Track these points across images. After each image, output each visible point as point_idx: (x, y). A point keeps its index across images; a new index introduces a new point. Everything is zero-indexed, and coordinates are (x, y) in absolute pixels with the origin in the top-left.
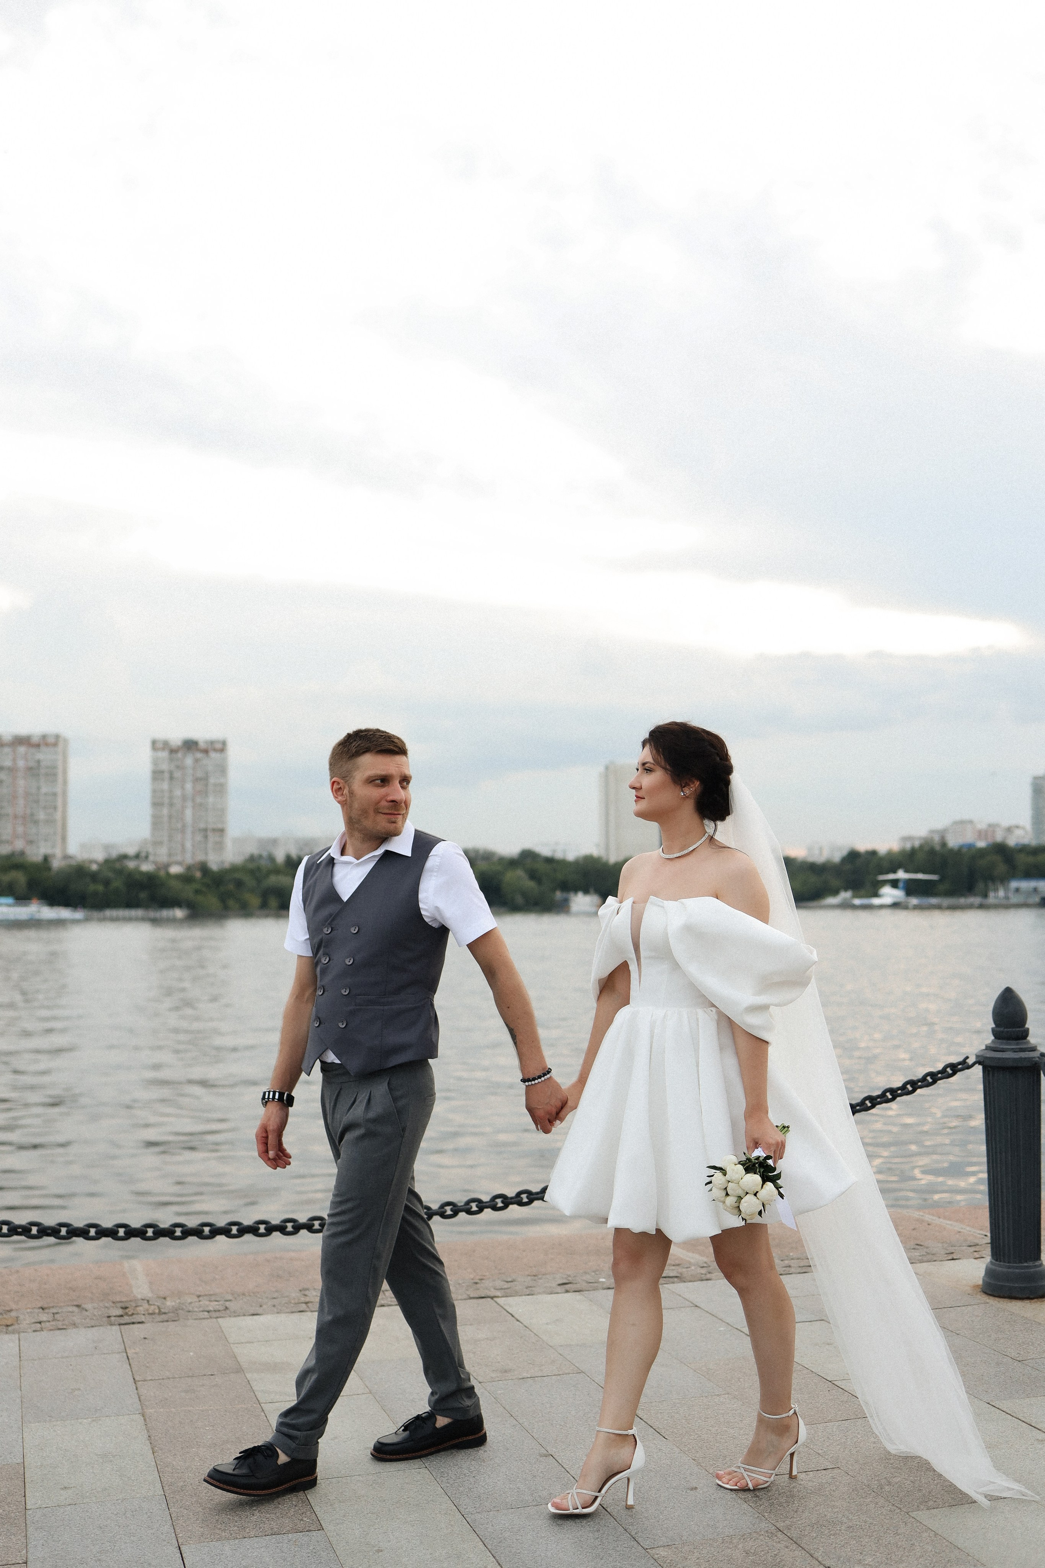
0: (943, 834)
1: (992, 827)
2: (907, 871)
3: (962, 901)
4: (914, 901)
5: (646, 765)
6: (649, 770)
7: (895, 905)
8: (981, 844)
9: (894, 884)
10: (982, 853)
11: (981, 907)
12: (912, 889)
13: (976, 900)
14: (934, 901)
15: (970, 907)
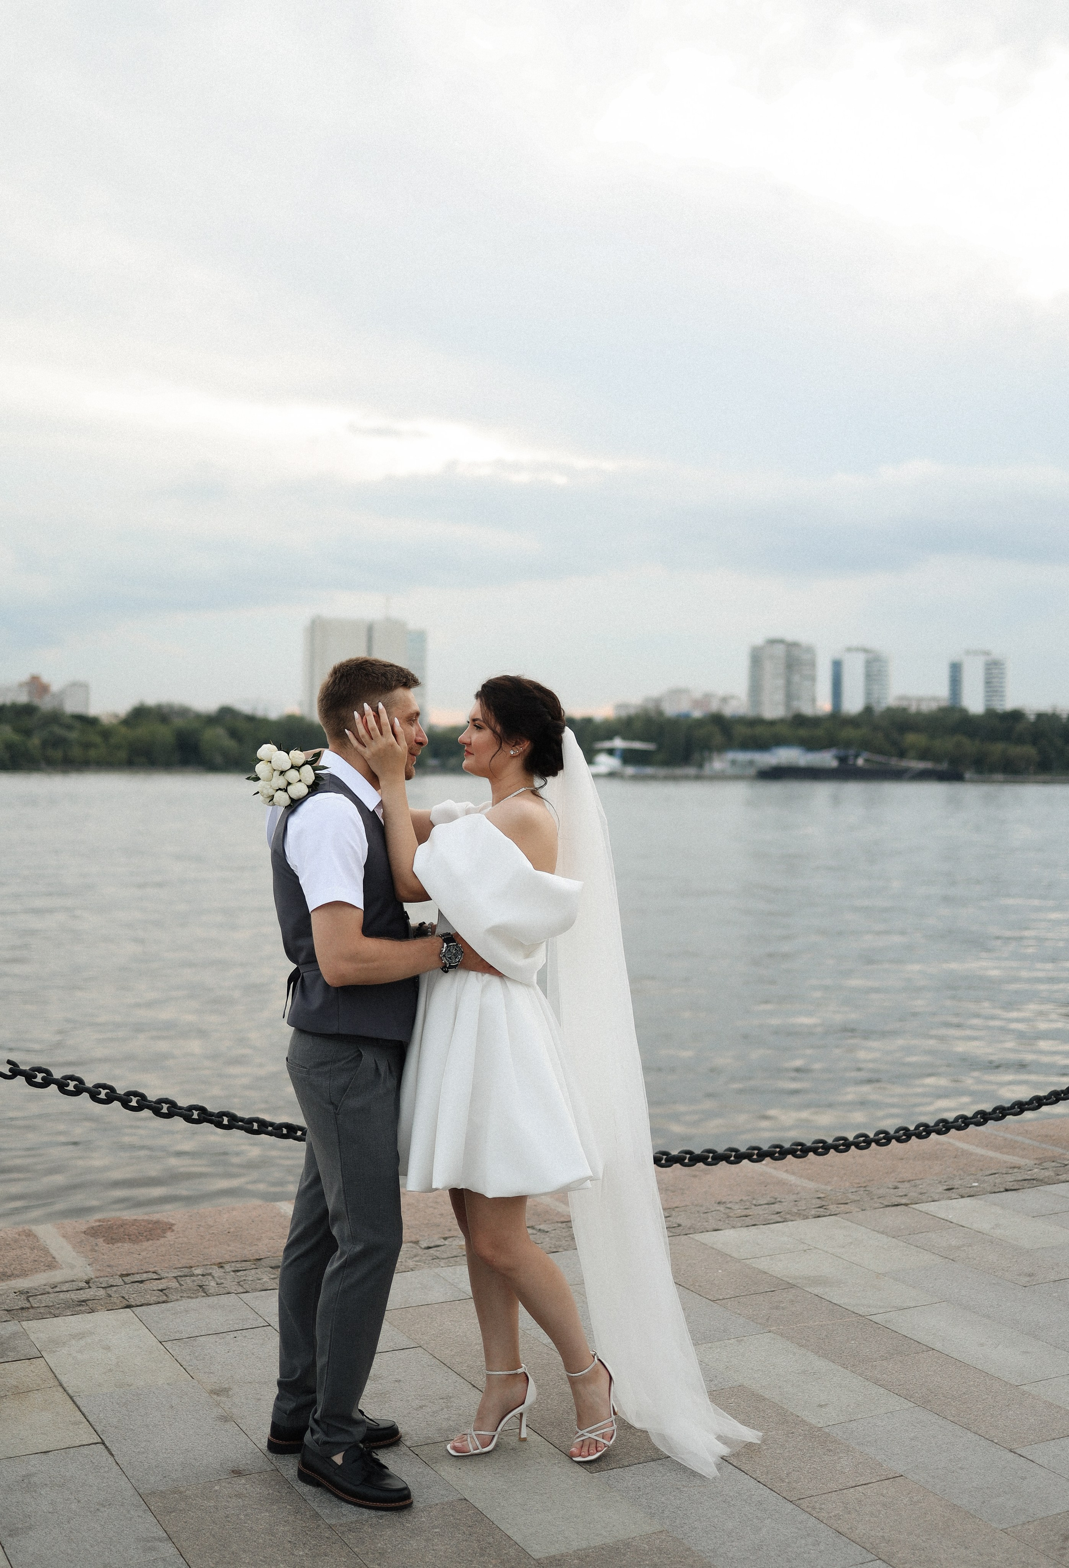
0: (658, 701)
1: (708, 697)
2: (625, 738)
3: (679, 771)
4: (630, 770)
5: (476, 722)
6: (479, 728)
7: (612, 775)
8: (697, 714)
9: (611, 752)
10: (699, 723)
11: (698, 778)
12: (629, 757)
13: (691, 771)
14: (649, 770)
15: (687, 778)
